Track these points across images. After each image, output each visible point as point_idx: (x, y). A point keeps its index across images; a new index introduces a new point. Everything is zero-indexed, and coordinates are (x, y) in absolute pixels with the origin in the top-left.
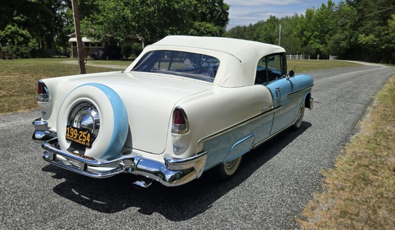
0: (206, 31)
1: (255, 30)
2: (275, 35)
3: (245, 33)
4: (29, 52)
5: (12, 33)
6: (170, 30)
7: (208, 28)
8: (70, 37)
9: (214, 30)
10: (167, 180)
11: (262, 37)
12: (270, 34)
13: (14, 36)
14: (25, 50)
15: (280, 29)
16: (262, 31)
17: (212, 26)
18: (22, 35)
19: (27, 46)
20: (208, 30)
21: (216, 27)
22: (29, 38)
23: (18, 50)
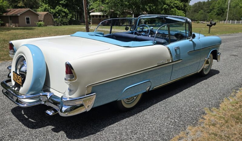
0: (175, 6)
1: (211, 4)
2: (226, 6)
3: (204, 6)
4: (68, 21)
5: (59, 11)
6: (149, 6)
7: (176, 4)
8: (90, 13)
9: (180, 5)
10: (63, 111)
11: (216, 9)
12: (222, 6)
13: (60, 13)
14: (66, 20)
15: (229, 3)
16: (216, 5)
17: (179, 2)
18: (64, 12)
19: (67, 18)
20: (176, 5)
21: (181, 3)
22: (68, 14)
23: (62, 20)
